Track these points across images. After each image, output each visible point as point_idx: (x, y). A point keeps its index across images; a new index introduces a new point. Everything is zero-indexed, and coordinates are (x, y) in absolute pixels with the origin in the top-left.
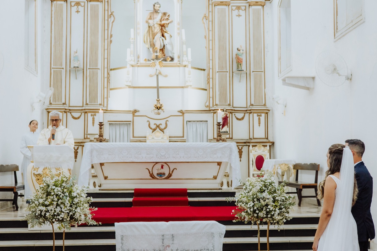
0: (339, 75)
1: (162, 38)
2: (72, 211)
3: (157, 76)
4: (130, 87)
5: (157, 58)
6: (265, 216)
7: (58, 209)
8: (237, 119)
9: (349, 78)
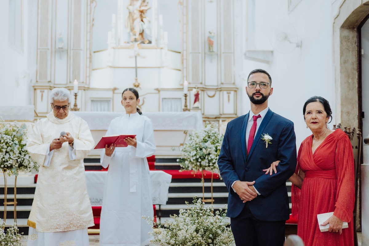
0: (290, 43)
1: (142, 22)
2: (20, 158)
3: (136, 57)
4: (111, 67)
5: (136, 40)
6: (207, 165)
7: (7, 156)
8: (209, 96)
9: (299, 46)
